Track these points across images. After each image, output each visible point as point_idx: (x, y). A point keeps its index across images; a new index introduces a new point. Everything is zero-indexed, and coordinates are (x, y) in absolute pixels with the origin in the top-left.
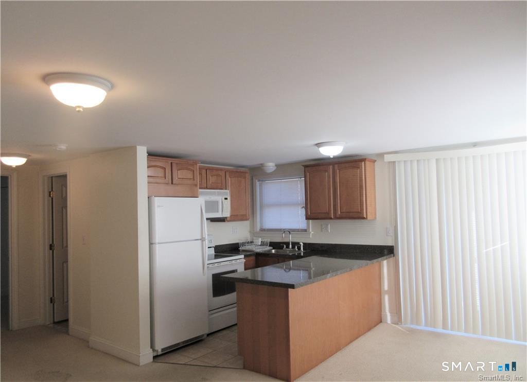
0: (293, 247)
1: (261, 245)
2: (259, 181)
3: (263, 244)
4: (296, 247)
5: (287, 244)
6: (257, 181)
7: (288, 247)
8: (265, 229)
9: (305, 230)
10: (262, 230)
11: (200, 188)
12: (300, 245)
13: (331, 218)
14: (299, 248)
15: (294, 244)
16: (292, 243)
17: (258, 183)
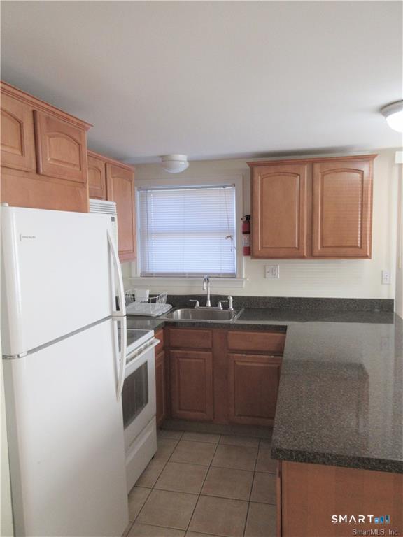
0: (215, 304)
1: (149, 302)
2: (140, 189)
3: (153, 299)
4: (220, 304)
5: (203, 299)
6: (136, 189)
7: (203, 304)
8: (152, 274)
9: (233, 276)
10: (147, 275)
11: (91, 197)
12: (229, 300)
13: (303, 257)
14: (226, 306)
15: (216, 299)
16: (211, 296)
17: (138, 194)
